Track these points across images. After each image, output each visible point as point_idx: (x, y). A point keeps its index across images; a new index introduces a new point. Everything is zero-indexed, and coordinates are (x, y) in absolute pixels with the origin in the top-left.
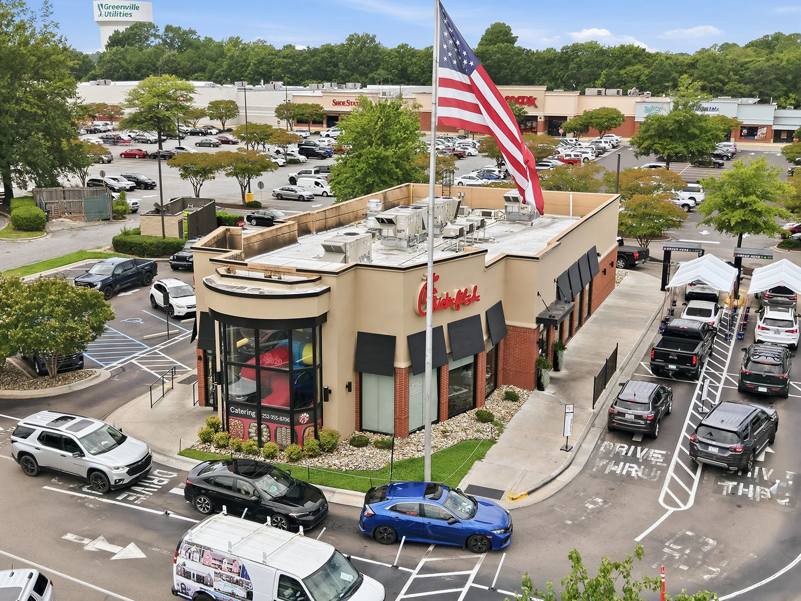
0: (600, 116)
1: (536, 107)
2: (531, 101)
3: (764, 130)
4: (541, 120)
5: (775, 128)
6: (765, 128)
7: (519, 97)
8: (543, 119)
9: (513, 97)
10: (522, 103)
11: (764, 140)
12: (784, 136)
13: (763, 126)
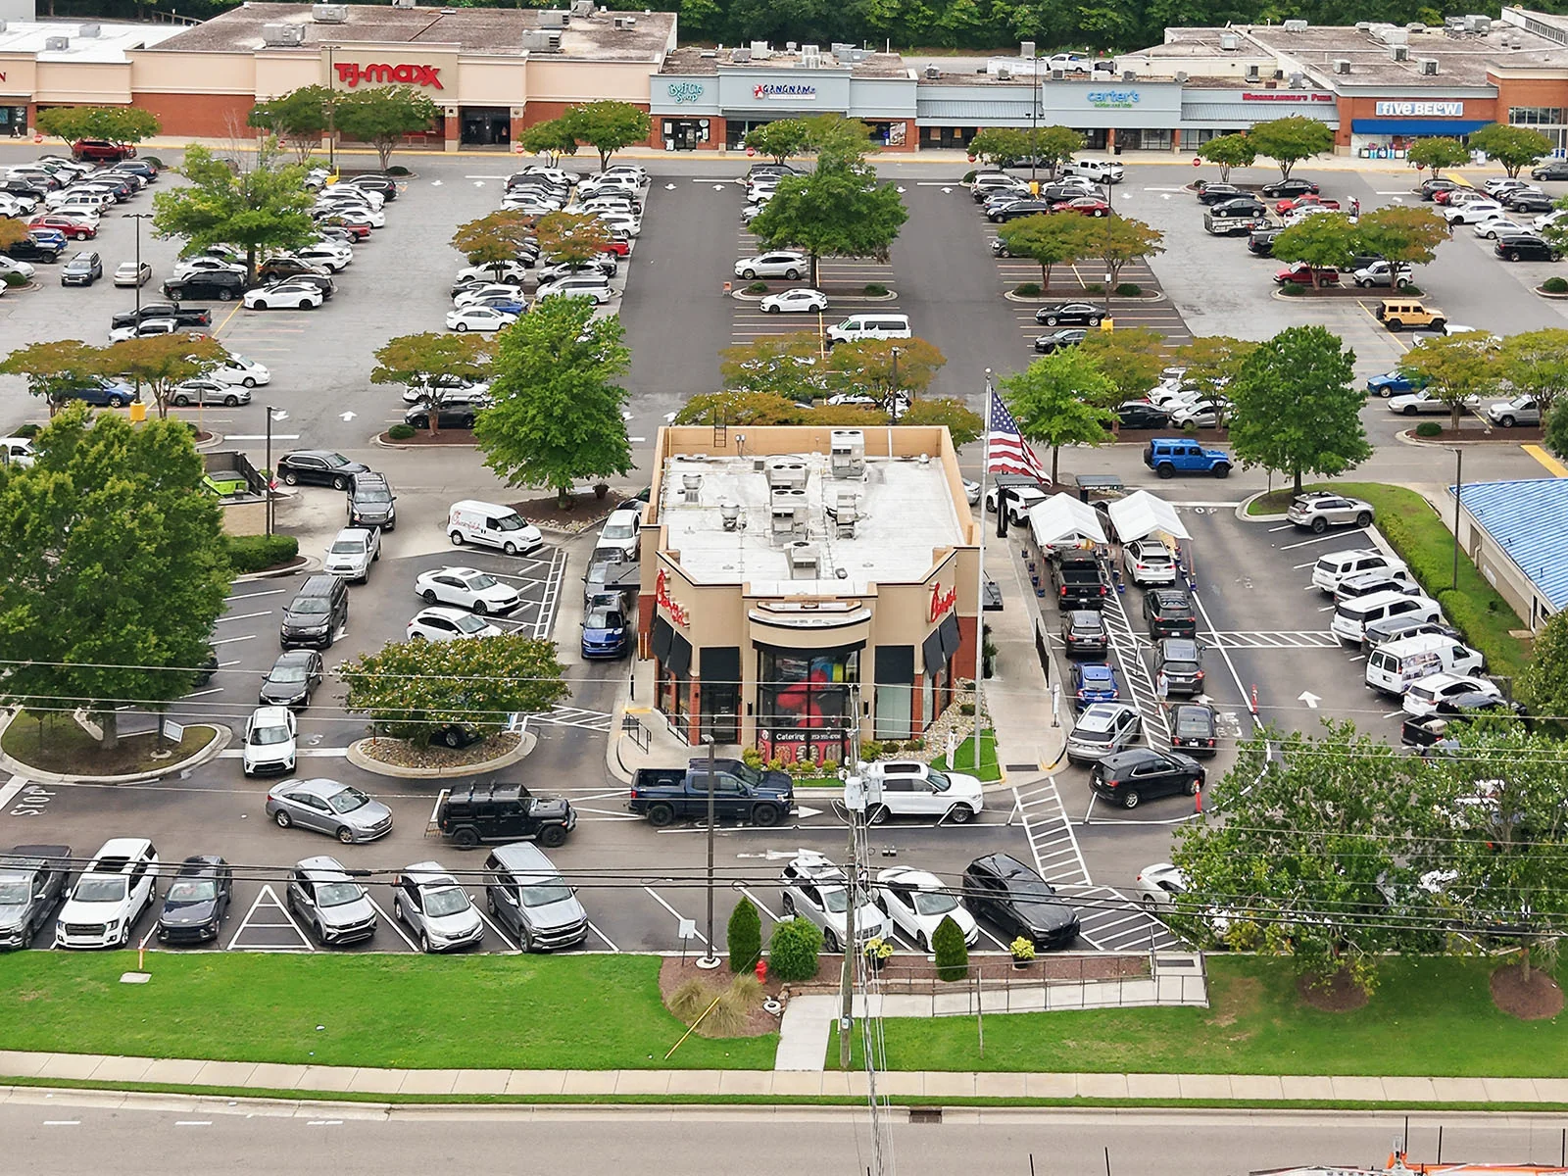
0: (602, 123)
1: (439, 87)
2: (428, 75)
3: (902, 128)
4: (452, 116)
5: (921, 123)
6: (904, 124)
7: (401, 67)
8: (456, 114)
9: (386, 67)
10: (408, 79)
11: (903, 146)
12: (936, 137)
13: (900, 121)
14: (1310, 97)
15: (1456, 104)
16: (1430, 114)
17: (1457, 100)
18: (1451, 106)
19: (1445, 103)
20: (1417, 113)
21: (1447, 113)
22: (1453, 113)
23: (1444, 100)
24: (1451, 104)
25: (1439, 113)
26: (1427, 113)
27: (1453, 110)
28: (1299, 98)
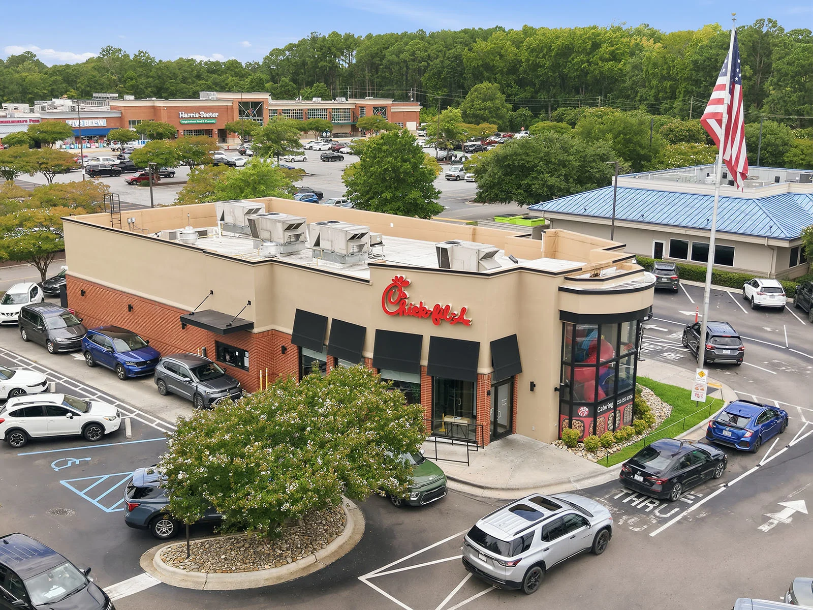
14: (28, 121)
15: (103, 120)
16: (92, 125)
17: (103, 118)
18: (101, 121)
19: (98, 120)
20: (86, 125)
21: (100, 125)
22: (102, 125)
23: (97, 118)
24: (101, 120)
25: (96, 125)
26: (90, 125)
27: (102, 123)
28: (23, 121)
